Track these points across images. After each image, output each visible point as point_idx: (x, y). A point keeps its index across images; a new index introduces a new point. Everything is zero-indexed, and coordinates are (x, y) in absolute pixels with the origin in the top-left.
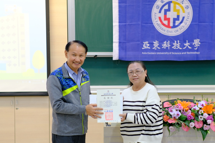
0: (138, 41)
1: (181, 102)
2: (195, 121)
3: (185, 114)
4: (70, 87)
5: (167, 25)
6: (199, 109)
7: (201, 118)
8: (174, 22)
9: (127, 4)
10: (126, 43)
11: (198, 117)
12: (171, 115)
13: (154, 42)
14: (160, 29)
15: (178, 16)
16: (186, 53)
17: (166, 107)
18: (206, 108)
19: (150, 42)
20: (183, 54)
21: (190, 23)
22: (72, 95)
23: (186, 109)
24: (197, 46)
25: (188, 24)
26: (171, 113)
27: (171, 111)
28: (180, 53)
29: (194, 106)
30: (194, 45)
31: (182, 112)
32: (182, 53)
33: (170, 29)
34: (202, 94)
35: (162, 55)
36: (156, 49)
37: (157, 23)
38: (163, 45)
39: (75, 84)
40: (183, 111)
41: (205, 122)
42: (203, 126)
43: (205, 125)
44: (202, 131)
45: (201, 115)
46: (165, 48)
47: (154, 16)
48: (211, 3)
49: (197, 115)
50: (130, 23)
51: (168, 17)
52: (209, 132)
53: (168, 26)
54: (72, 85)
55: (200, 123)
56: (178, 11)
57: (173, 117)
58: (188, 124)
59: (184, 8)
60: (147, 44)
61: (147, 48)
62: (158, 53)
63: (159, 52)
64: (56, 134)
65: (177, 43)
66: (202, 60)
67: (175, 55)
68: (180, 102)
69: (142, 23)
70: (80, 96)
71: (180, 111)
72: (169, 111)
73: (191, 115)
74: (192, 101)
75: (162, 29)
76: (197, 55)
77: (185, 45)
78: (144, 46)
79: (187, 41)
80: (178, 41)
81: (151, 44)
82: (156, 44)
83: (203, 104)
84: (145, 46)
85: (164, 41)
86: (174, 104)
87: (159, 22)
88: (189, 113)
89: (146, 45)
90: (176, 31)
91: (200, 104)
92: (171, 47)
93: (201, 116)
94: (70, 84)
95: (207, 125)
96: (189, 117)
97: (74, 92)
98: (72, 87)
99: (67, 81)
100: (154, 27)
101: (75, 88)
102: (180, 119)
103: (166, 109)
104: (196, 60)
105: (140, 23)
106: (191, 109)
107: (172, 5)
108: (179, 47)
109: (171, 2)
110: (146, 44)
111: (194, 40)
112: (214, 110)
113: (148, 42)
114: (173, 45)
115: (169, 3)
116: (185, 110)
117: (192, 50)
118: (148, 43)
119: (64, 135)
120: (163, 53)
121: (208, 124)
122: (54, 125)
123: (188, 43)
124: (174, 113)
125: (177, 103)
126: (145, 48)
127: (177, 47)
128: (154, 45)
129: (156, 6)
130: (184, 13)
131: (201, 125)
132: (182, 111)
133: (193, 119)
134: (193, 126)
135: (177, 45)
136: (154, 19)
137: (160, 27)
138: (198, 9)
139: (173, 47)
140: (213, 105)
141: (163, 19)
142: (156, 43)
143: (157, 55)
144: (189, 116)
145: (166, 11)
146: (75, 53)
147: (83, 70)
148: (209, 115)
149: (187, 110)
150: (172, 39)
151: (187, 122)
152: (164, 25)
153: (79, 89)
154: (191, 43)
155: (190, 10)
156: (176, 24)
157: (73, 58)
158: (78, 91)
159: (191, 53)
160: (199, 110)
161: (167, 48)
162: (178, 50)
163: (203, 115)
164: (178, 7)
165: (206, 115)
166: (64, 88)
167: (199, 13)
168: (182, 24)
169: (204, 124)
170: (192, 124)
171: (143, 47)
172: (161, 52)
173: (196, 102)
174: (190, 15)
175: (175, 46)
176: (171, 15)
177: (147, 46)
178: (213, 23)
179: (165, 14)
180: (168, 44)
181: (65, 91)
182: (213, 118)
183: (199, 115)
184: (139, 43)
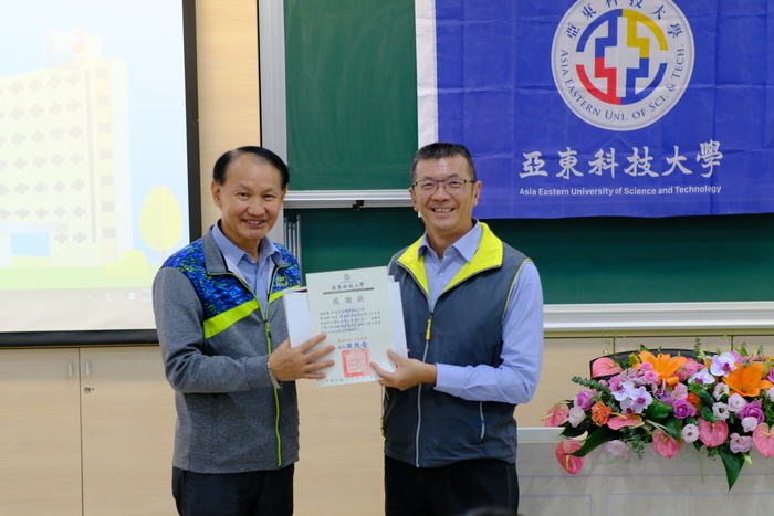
0: (507, 149)
1: (653, 356)
2: (702, 421)
3: (665, 400)
4: (231, 304)
5: (605, 92)
6: (713, 381)
7: (721, 412)
8: (630, 84)
9: (467, 23)
11: (711, 407)
12: (617, 403)
13: (561, 154)
14: (580, 108)
15: (644, 62)
16: (674, 190)
17: (600, 375)
18: (740, 377)
19: (548, 152)
20: (662, 195)
21: (686, 87)
23: (671, 380)
24: (711, 164)
25: (678, 87)
26: (618, 397)
27: (619, 389)
28: (654, 191)
29: (699, 371)
30: (702, 161)
31: (654, 392)
32: (661, 191)
33: (617, 108)
34: (732, 334)
35: (589, 197)
36: (567, 177)
37: (571, 85)
38: (591, 164)
39: (247, 294)
40: (660, 387)
41: (734, 425)
42: (729, 438)
43: (735, 436)
44: (724, 455)
45: (721, 400)
46: (600, 173)
47: (559, 64)
48: (758, 16)
49: (706, 402)
50: (477, 86)
51: (608, 64)
52: (748, 459)
53: (610, 97)
54: (238, 298)
55: (718, 428)
56: (644, 43)
57: (624, 408)
58: (674, 431)
59: (666, 34)
60: (536, 162)
61: (537, 173)
62: (577, 192)
63: (579, 186)
65: (642, 155)
67: (635, 197)
68: (649, 358)
69: (517, 87)
71: (649, 388)
72: (610, 388)
73: (688, 400)
74: (689, 354)
75: (589, 108)
76: (711, 195)
77: (669, 161)
78: (527, 166)
79: (676, 148)
80: (646, 149)
81: (552, 161)
82: (568, 159)
83: (727, 365)
84: (531, 168)
85: (596, 149)
86: (628, 366)
87: (578, 84)
88: (681, 393)
89: (533, 164)
90: (636, 115)
91: (717, 362)
92: (619, 170)
93: (721, 405)
94: (229, 296)
95: (742, 434)
96: (681, 410)
97: (247, 321)
100: (559, 101)
101: (247, 308)
102: (649, 414)
103: (602, 382)
105: (512, 87)
106: (685, 383)
107: (622, 22)
108: (647, 171)
109: (619, 12)
110: (533, 159)
111: (702, 145)
112: (766, 384)
113: (539, 154)
114: (628, 164)
115: (612, 17)
116: (667, 385)
117: (695, 179)
118: (540, 158)
120: (592, 192)
121: (746, 431)
123: (680, 154)
124: (629, 394)
125: (637, 360)
126: (531, 173)
127: (640, 170)
128: (561, 162)
129: (566, 27)
130: (664, 52)
131: (721, 436)
132: (655, 388)
133: (693, 414)
134: (694, 438)
135: (640, 163)
136: (560, 72)
137: (581, 101)
138: (714, 35)
139: (627, 171)
140: (763, 367)
141: (590, 71)
142: (569, 157)
143: (571, 196)
144: (681, 406)
145: (601, 45)
146: (245, 188)
147: (275, 247)
148: (749, 399)
149: (673, 386)
150: (623, 143)
151: (672, 424)
152: (594, 92)
153: (263, 312)
154: (691, 154)
155: (686, 41)
156: (638, 90)
157: (241, 204)
158: (261, 318)
159: (692, 189)
160: (714, 385)
161: (607, 173)
162: (646, 181)
163: (729, 400)
164: (642, 30)
165: (737, 402)
166: (208, 311)
167: (717, 50)
168: (657, 89)
169: (731, 432)
170: (690, 431)
171: (524, 172)
172: (587, 187)
173: (706, 358)
174: (686, 57)
175: (634, 166)
176: (621, 58)
177: (537, 168)
178: (764, 84)
179: (599, 55)
180: (608, 160)
181: (212, 320)
182: (764, 410)
183: (716, 402)
184: (510, 156)
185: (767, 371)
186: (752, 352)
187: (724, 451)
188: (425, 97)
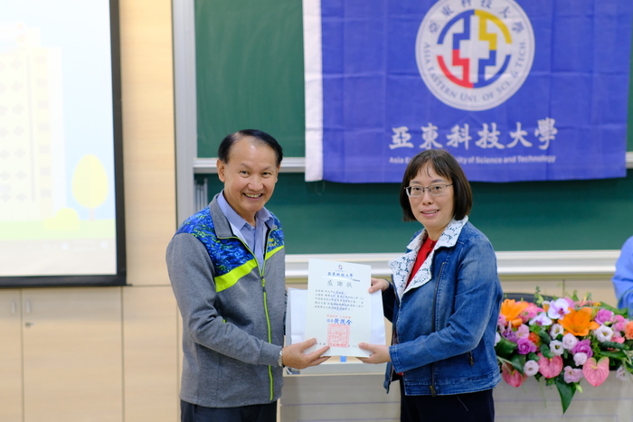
0: (379, 125)
2: (541, 357)
3: (511, 338)
4: (236, 264)
5: (461, 78)
6: (550, 323)
7: (556, 349)
8: (481, 71)
9: (347, 20)
10: (342, 131)
11: (548, 345)
13: (424, 129)
14: (439, 91)
15: (493, 54)
16: (517, 159)
18: (573, 319)
19: (414, 127)
21: (526, 74)
22: (243, 289)
23: (515, 322)
24: (547, 138)
25: (520, 75)
28: (500, 160)
29: (538, 314)
30: (540, 135)
31: (502, 332)
32: (506, 160)
33: (470, 92)
34: (563, 278)
37: (432, 72)
38: (449, 137)
39: (248, 255)
40: (506, 327)
41: (568, 359)
42: (563, 371)
43: (568, 368)
44: (560, 385)
45: (557, 339)
46: (456, 145)
47: (423, 54)
48: (586, 16)
49: (544, 340)
50: (355, 72)
51: (463, 55)
52: (579, 388)
53: (465, 83)
54: (241, 259)
55: (555, 362)
56: (493, 38)
58: (519, 366)
59: (510, 31)
60: (404, 135)
61: (405, 144)
64: (194, 401)
65: (490, 130)
66: (563, 177)
67: (485, 165)
69: (388, 74)
70: (264, 290)
73: (530, 338)
74: (530, 299)
75: (447, 91)
76: (547, 164)
77: (513, 135)
78: (396, 139)
79: (519, 125)
80: (494, 126)
81: (417, 135)
82: (430, 134)
83: (562, 310)
84: (399, 141)
85: (453, 125)
87: (439, 71)
88: (524, 334)
89: (401, 137)
90: (486, 97)
91: (554, 307)
92: (472, 143)
93: (556, 342)
94: (234, 257)
95: (574, 367)
96: (524, 347)
98: (242, 266)
99: (228, 248)
100: (422, 85)
104: (543, 178)
105: (383, 73)
106: (527, 324)
107: (474, 20)
108: (495, 143)
109: (472, 12)
110: (401, 134)
111: (539, 122)
112: (593, 325)
113: (406, 129)
114: (478, 138)
115: (466, 16)
116: (512, 326)
117: (534, 151)
118: (407, 132)
119: (219, 406)
121: (577, 365)
122: (188, 377)
123: (522, 129)
126: (400, 145)
127: (489, 143)
128: (424, 136)
129: (429, 23)
130: (509, 45)
131: (557, 368)
132: (503, 328)
133: (534, 351)
134: (535, 372)
135: (489, 136)
136: (424, 61)
137: (441, 85)
138: (550, 31)
139: (478, 143)
140: (591, 311)
141: (448, 60)
142: (430, 132)
144: (525, 344)
145: (457, 39)
146: (246, 166)
147: (269, 214)
148: (580, 338)
149: (518, 327)
150: (475, 120)
151: (517, 360)
152: (452, 78)
153: (260, 269)
154: (531, 130)
155: (527, 37)
157: (242, 180)
158: (258, 275)
159: (531, 159)
160: (551, 326)
161: (461, 145)
162: (494, 152)
163: (564, 339)
164: (491, 26)
165: (570, 341)
166: (220, 269)
167: (552, 44)
168: (505, 76)
169: (565, 365)
170: (531, 366)
171: (392, 144)
173: (544, 302)
174: (527, 49)
175: (484, 140)
176: (474, 50)
177: (404, 140)
178: (591, 72)
179: (456, 47)
180: (463, 135)
182: (592, 347)
183: (552, 339)
184: (382, 130)
185: (594, 314)
186: (583, 298)
187: (559, 381)
188: (312, 81)
